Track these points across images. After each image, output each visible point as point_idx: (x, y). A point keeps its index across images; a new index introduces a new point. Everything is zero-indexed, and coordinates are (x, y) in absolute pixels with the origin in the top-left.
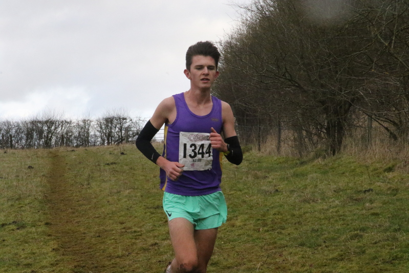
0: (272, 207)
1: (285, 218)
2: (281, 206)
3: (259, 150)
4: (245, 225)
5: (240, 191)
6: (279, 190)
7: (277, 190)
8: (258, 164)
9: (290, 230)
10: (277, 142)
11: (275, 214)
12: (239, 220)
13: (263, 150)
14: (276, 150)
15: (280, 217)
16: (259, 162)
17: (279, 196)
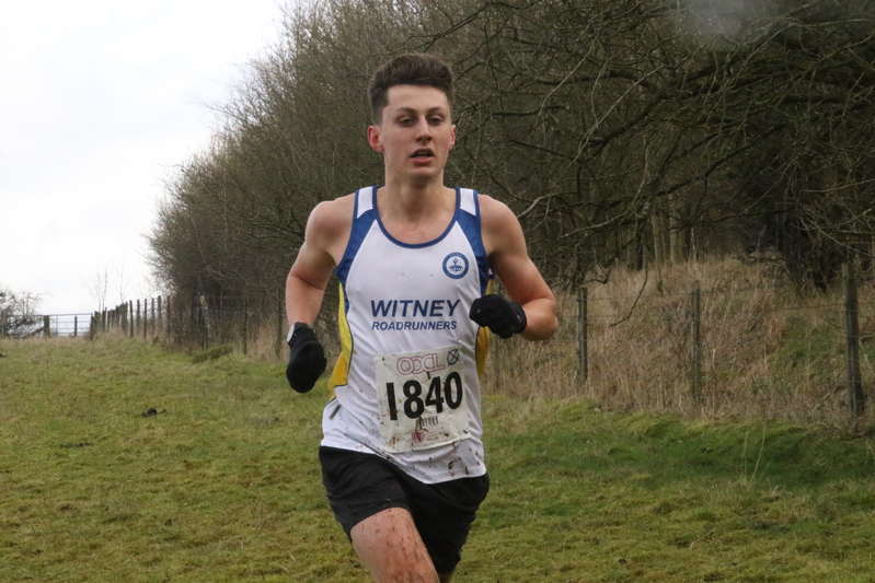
0: (269, 447)
1: (291, 465)
2: (284, 444)
3: (245, 351)
4: (224, 475)
5: (215, 419)
6: (280, 419)
7: (277, 419)
8: (243, 376)
9: (300, 483)
10: (276, 338)
11: (274, 458)
12: (213, 468)
13: (251, 352)
14: (274, 353)
15: (283, 461)
16: (244, 373)
17: (280, 429)
